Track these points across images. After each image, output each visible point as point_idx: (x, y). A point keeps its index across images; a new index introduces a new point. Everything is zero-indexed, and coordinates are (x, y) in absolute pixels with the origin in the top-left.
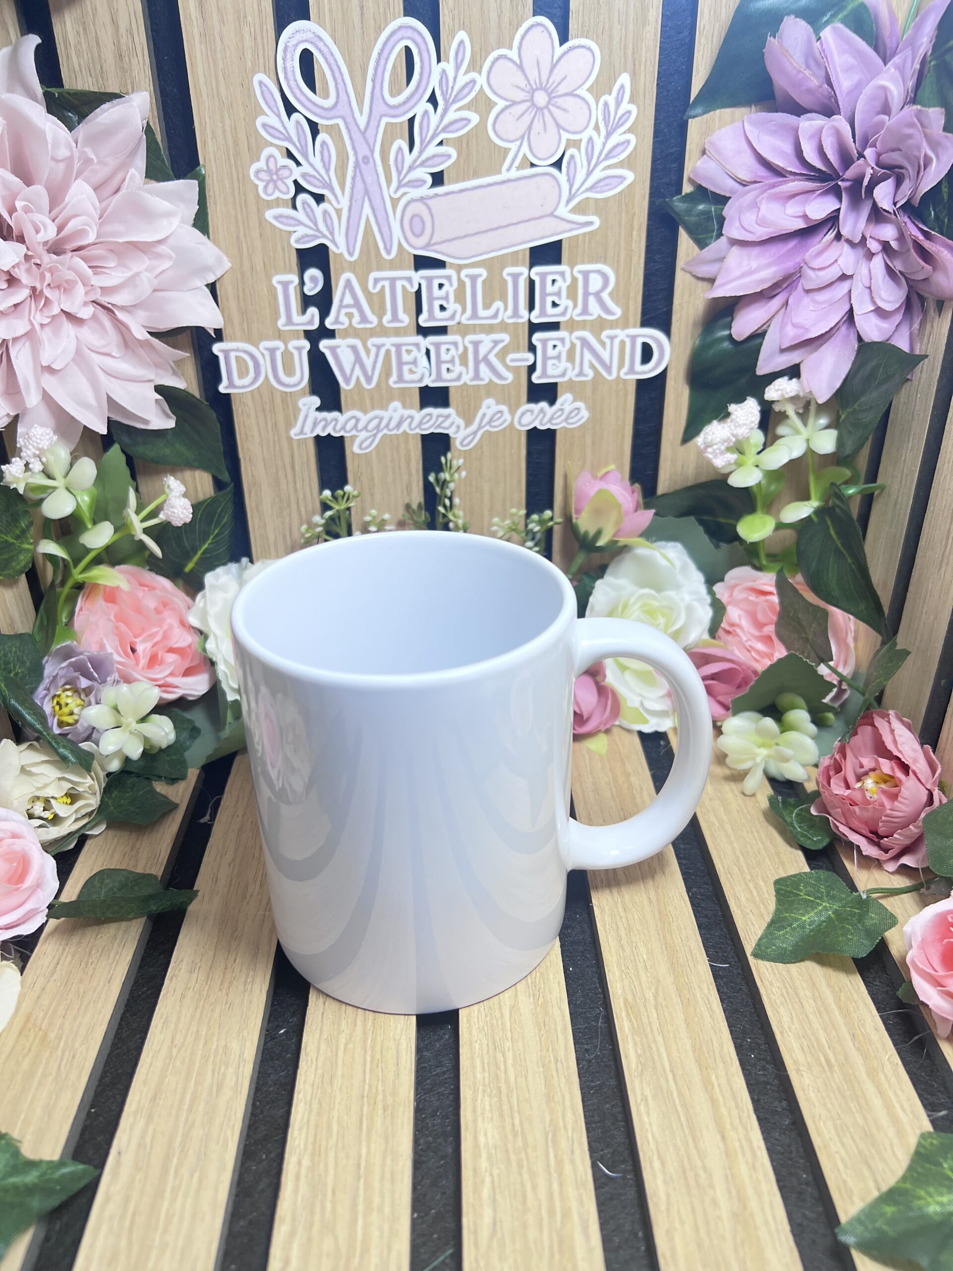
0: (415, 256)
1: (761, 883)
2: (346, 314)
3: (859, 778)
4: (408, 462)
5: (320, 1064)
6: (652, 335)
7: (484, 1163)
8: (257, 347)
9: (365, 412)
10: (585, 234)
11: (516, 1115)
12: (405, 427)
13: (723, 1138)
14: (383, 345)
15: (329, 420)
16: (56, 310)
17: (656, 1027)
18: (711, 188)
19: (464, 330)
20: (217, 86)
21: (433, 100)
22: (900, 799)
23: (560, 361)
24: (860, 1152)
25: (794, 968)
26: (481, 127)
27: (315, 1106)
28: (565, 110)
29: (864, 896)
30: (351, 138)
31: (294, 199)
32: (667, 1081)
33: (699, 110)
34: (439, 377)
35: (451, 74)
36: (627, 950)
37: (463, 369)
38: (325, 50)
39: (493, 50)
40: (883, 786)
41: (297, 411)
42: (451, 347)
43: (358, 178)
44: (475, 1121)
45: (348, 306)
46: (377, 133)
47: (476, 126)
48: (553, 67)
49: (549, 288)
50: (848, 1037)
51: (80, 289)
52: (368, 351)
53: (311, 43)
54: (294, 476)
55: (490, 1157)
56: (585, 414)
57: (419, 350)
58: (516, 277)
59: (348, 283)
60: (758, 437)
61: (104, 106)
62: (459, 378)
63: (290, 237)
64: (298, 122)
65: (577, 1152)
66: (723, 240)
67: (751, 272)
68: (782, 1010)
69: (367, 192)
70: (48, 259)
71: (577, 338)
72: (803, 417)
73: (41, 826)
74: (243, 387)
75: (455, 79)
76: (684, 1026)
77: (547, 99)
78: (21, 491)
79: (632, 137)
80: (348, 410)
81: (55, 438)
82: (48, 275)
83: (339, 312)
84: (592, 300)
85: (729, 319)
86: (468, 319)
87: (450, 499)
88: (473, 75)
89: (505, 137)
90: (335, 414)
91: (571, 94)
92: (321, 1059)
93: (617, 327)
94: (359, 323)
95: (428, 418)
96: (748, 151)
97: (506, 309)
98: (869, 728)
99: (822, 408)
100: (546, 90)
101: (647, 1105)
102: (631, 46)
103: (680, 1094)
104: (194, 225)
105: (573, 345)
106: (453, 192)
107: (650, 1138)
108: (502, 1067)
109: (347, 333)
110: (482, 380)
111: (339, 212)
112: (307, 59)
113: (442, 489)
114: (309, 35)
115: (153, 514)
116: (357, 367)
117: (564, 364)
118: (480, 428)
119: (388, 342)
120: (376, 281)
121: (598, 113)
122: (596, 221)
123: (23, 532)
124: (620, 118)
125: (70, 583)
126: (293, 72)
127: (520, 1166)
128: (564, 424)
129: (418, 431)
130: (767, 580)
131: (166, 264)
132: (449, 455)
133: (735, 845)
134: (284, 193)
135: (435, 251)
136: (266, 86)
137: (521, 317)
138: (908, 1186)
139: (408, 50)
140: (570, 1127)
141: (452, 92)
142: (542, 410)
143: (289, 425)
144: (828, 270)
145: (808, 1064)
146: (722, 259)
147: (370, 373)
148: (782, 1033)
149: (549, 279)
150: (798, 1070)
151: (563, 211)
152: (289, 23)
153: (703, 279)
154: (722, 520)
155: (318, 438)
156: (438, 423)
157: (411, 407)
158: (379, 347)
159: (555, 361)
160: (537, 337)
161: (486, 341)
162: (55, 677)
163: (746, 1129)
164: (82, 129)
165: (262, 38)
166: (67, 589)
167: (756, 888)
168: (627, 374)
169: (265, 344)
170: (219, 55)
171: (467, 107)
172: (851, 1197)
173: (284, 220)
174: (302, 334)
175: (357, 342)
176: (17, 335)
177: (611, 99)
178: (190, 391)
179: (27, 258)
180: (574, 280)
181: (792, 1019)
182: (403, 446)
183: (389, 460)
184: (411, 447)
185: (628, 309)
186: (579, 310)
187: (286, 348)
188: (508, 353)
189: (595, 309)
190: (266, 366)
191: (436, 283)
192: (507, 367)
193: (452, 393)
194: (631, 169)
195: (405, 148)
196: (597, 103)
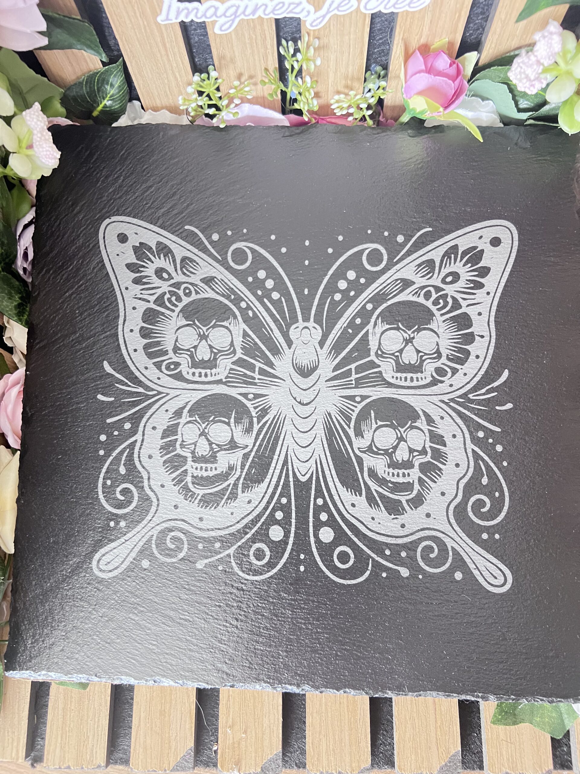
41: (161, 3)
54: (166, 51)
143: (156, 14)
155: (182, 24)
182: (258, 27)
183: (246, 38)
184: (266, 28)
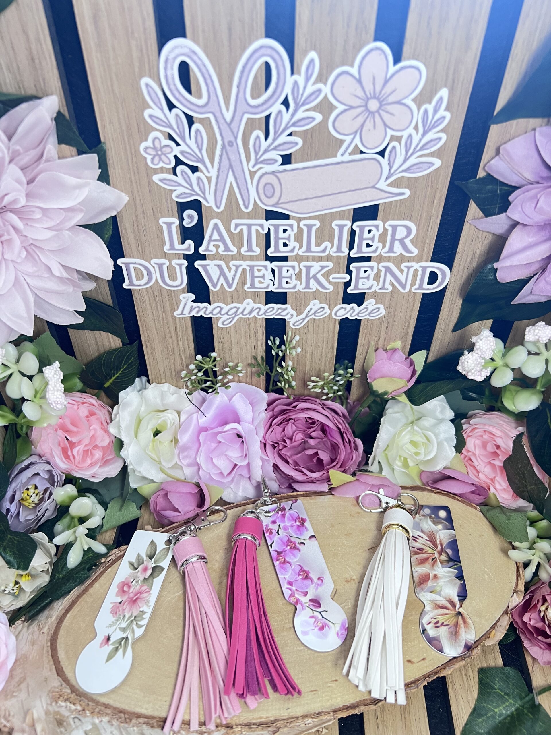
0: (267, 211)
2: (214, 245)
4: (256, 333)
6: (439, 267)
8: (149, 262)
9: (227, 305)
10: (397, 201)
12: (255, 314)
14: (241, 265)
15: (201, 308)
18: (501, 178)
19: (300, 259)
20: (112, 85)
21: (286, 103)
23: (368, 280)
26: (324, 123)
28: (392, 114)
29: (536, 700)
30: (219, 128)
31: (174, 169)
33: (501, 119)
34: (280, 286)
35: (301, 84)
37: (298, 282)
38: (199, 62)
39: (338, 67)
41: (179, 301)
42: (290, 269)
43: (224, 156)
45: (215, 241)
46: (240, 125)
47: (320, 123)
48: (386, 82)
49: (366, 235)
52: (230, 269)
53: (189, 56)
54: (177, 337)
56: (383, 311)
57: (267, 270)
58: (341, 227)
59: (216, 226)
62: (294, 287)
63: (172, 193)
64: (177, 115)
66: (503, 216)
69: (231, 166)
71: (383, 267)
74: (140, 285)
75: (305, 88)
77: (378, 105)
79: (444, 136)
80: (215, 302)
83: (209, 243)
84: (397, 244)
86: (303, 252)
88: (320, 86)
89: (341, 132)
90: (206, 305)
91: (399, 103)
93: (413, 261)
94: (223, 251)
95: (271, 309)
97: (332, 247)
100: (378, 99)
102: (453, 68)
104: (99, 179)
105: (379, 271)
106: (298, 169)
109: (214, 257)
110: (311, 289)
111: (209, 179)
112: (184, 69)
114: (186, 50)
116: (222, 278)
117: (371, 282)
118: (307, 317)
119: (245, 264)
120: (237, 225)
121: (418, 117)
122: (407, 192)
124: (436, 122)
126: (173, 78)
128: (368, 317)
129: (264, 316)
134: (167, 164)
135: (282, 208)
136: (151, 88)
137: (343, 252)
139: (267, 65)
141: (302, 97)
142: (352, 308)
143: (173, 310)
147: (231, 282)
151: (382, 185)
152: (170, 39)
155: (193, 317)
156: (278, 312)
157: (260, 303)
158: (237, 267)
159: (365, 280)
160: (353, 265)
161: (316, 267)
165: (147, 50)
168: (416, 289)
169: (153, 261)
170: (112, 61)
171: (314, 109)
173: (168, 182)
174: (182, 255)
175: (222, 263)
177: (430, 107)
180: (385, 230)
182: (252, 324)
183: (242, 332)
184: (258, 325)
185: (424, 250)
186: (387, 249)
187: (170, 264)
188: (331, 274)
189: (398, 249)
190: (156, 274)
191: (281, 229)
192: (330, 282)
193: (289, 296)
194: (439, 158)
195: (262, 136)
196: (419, 110)
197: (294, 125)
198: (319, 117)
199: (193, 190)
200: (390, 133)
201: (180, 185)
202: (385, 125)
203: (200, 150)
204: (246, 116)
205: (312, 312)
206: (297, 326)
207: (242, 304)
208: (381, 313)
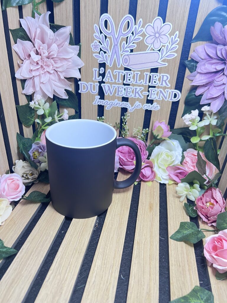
0: (125, 68)
1: (177, 222)
2: (108, 79)
3: (206, 203)
4: (118, 113)
5: (68, 240)
6: (177, 92)
7: (96, 269)
8: (88, 83)
9: (109, 101)
10: (164, 67)
11: (106, 260)
13: (150, 276)
14: (115, 86)
15: (101, 101)
16: (45, 71)
17: (142, 249)
18: (195, 59)
19: (133, 85)
20: (86, 26)
21: (133, 33)
22: (213, 209)
24: (180, 287)
25: (179, 243)
27: (64, 249)
28: (162, 38)
29: (200, 230)
30: (114, 40)
32: (141, 261)
33: (194, 41)
34: (127, 95)
35: (137, 28)
36: (142, 230)
37: (132, 94)
39: (147, 23)
40: (211, 206)
41: (95, 98)
42: (130, 89)
43: (114, 49)
44: (97, 260)
45: (108, 77)
47: (142, 40)
48: (161, 28)
49: (154, 78)
50: (186, 261)
51: (51, 67)
52: (112, 87)
55: (97, 267)
56: (159, 108)
57: (123, 88)
58: (147, 75)
59: (109, 71)
60: (199, 119)
61: (62, 28)
62: (131, 96)
65: (117, 271)
66: (196, 72)
67: (201, 80)
68: (173, 251)
69: (116, 52)
70: (46, 60)
71: (159, 90)
72: (210, 115)
73: (24, 179)
74: (84, 92)
75: (138, 29)
76: (149, 250)
77: (158, 35)
78: (33, 108)
79: (178, 46)
80: (106, 100)
81: (42, 98)
82: (45, 63)
83: (106, 78)
84: (164, 82)
85: (195, 90)
86: (135, 83)
87: (126, 123)
88: (142, 29)
90: (103, 100)
92: (68, 239)
93: (169, 89)
94: (110, 81)
95: (123, 104)
96: (205, 52)
97: (144, 82)
98: (211, 191)
99: (215, 114)
100: (158, 33)
101: (135, 265)
102: (179, 26)
103: (143, 264)
104: (78, 55)
105: (158, 92)
106: (135, 54)
107: (134, 272)
108: (106, 250)
109: (107, 83)
110: (136, 97)
111: (109, 56)
112: (106, 22)
113: (124, 120)
114: (107, 17)
115: (60, 117)
116: (109, 90)
117: (156, 96)
118: (134, 108)
119: (116, 86)
120: (115, 72)
121: (170, 40)
122: (167, 64)
123: (33, 117)
124: (175, 41)
125: (41, 129)
126: (103, 25)
127: (103, 271)
128: (154, 109)
129: (120, 106)
130: (195, 153)
131: (70, 63)
132: (127, 113)
133: (174, 212)
135: (130, 67)
137: (147, 84)
138: (189, 296)
139: (128, 22)
140: (116, 266)
142: (149, 105)
143: (93, 102)
144: (220, 82)
145: (175, 264)
146: (195, 76)
147: (111, 92)
148: (171, 256)
149: (154, 76)
150: (172, 265)
151: (159, 61)
152: (104, 13)
153: (191, 80)
154: (188, 137)
155: (98, 105)
156: (125, 105)
157: (120, 101)
158: (114, 87)
159: (153, 95)
160: (150, 89)
161: (138, 88)
162: (34, 148)
163: (156, 275)
164: (56, 33)
165: (97, 16)
166: (40, 130)
167: (176, 223)
168: (170, 100)
169: (89, 83)
170: (87, 19)
172: (175, 296)
174: (98, 82)
175: (109, 85)
176: (37, 75)
177: (174, 37)
178: (72, 91)
179: (41, 59)
180: (160, 77)
181: (174, 254)
182: (117, 109)
183: (113, 112)
185: (172, 85)
186: (160, 84)
187: (94, 84)
188: (143, 92)
189: (164, 84)
190: (89, 88)
191: (129, 74)
192: (142, 95)
193: (129, 99)
194: (176, 53)
195: (125, 43)
196: (170, 38)
197: (134, 40)
198: (142, 38)
199: (104, 59)
200: (162, 44)
201: (100, 57)
202: (161, 42)
203: (108, 47)
204: (121, 37)
205: (136, 106)
206: (131, 111)
207: (114, 101)
208: (158, 108)
